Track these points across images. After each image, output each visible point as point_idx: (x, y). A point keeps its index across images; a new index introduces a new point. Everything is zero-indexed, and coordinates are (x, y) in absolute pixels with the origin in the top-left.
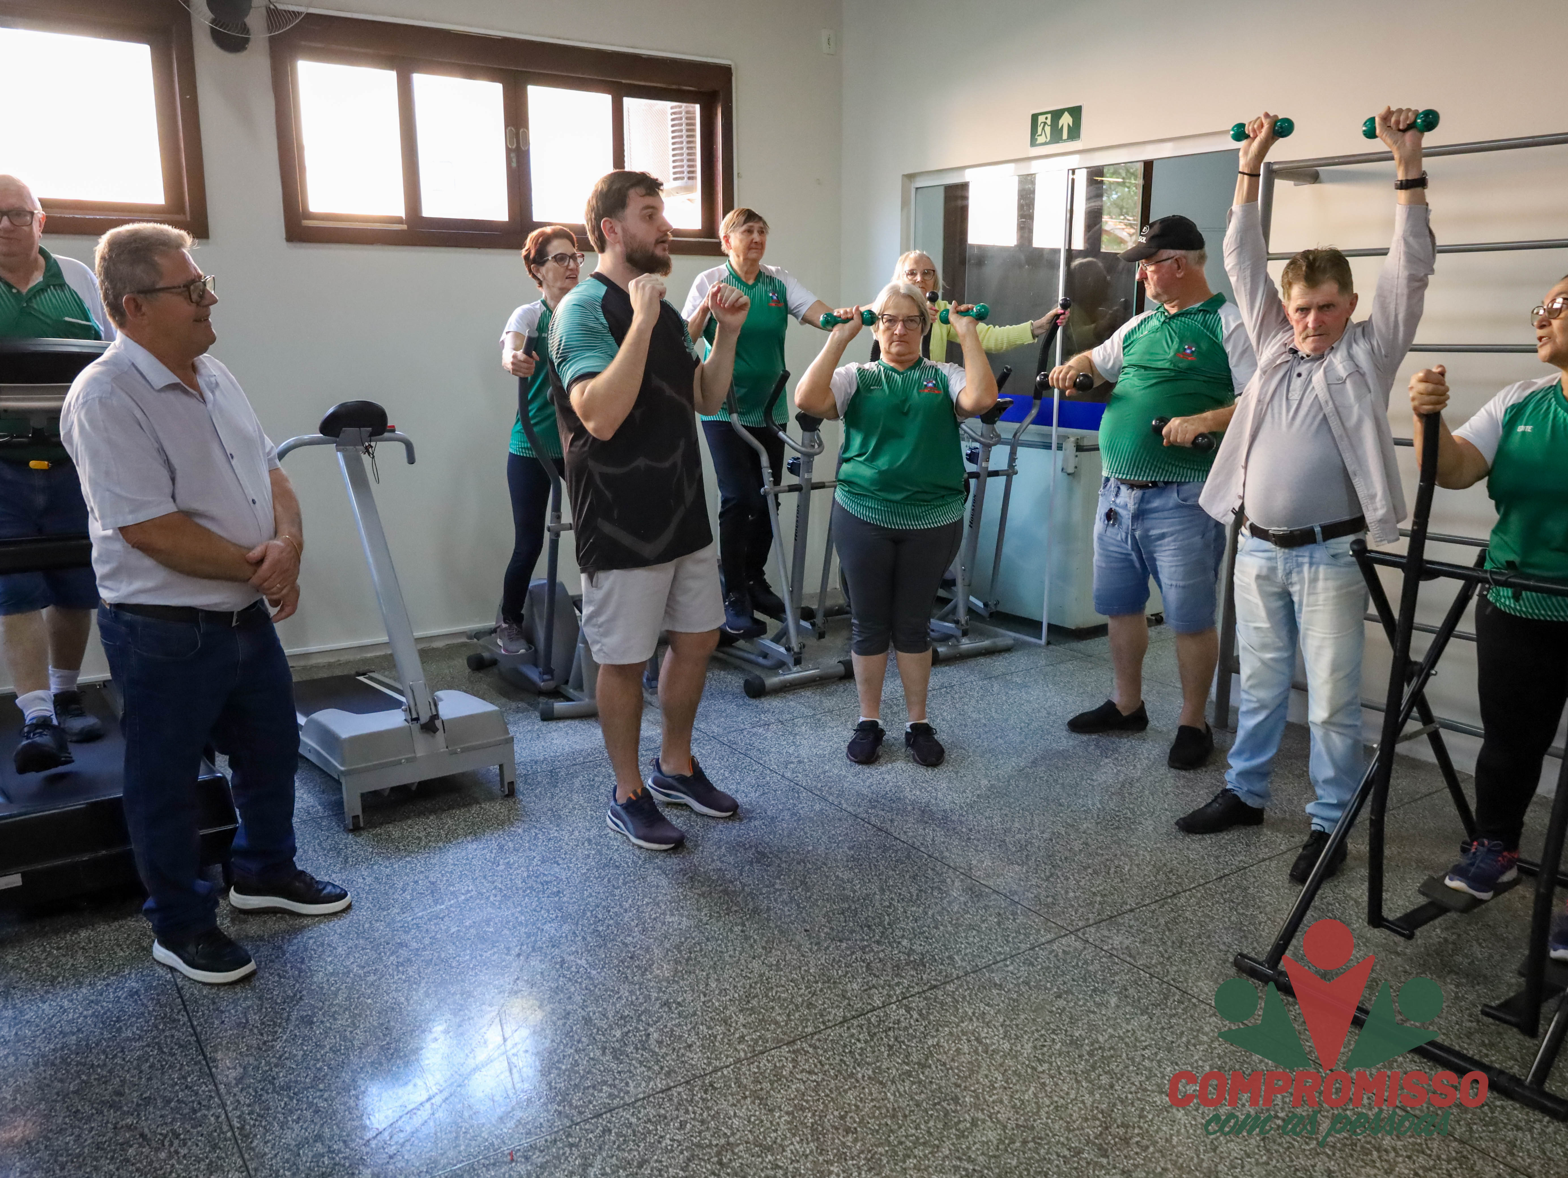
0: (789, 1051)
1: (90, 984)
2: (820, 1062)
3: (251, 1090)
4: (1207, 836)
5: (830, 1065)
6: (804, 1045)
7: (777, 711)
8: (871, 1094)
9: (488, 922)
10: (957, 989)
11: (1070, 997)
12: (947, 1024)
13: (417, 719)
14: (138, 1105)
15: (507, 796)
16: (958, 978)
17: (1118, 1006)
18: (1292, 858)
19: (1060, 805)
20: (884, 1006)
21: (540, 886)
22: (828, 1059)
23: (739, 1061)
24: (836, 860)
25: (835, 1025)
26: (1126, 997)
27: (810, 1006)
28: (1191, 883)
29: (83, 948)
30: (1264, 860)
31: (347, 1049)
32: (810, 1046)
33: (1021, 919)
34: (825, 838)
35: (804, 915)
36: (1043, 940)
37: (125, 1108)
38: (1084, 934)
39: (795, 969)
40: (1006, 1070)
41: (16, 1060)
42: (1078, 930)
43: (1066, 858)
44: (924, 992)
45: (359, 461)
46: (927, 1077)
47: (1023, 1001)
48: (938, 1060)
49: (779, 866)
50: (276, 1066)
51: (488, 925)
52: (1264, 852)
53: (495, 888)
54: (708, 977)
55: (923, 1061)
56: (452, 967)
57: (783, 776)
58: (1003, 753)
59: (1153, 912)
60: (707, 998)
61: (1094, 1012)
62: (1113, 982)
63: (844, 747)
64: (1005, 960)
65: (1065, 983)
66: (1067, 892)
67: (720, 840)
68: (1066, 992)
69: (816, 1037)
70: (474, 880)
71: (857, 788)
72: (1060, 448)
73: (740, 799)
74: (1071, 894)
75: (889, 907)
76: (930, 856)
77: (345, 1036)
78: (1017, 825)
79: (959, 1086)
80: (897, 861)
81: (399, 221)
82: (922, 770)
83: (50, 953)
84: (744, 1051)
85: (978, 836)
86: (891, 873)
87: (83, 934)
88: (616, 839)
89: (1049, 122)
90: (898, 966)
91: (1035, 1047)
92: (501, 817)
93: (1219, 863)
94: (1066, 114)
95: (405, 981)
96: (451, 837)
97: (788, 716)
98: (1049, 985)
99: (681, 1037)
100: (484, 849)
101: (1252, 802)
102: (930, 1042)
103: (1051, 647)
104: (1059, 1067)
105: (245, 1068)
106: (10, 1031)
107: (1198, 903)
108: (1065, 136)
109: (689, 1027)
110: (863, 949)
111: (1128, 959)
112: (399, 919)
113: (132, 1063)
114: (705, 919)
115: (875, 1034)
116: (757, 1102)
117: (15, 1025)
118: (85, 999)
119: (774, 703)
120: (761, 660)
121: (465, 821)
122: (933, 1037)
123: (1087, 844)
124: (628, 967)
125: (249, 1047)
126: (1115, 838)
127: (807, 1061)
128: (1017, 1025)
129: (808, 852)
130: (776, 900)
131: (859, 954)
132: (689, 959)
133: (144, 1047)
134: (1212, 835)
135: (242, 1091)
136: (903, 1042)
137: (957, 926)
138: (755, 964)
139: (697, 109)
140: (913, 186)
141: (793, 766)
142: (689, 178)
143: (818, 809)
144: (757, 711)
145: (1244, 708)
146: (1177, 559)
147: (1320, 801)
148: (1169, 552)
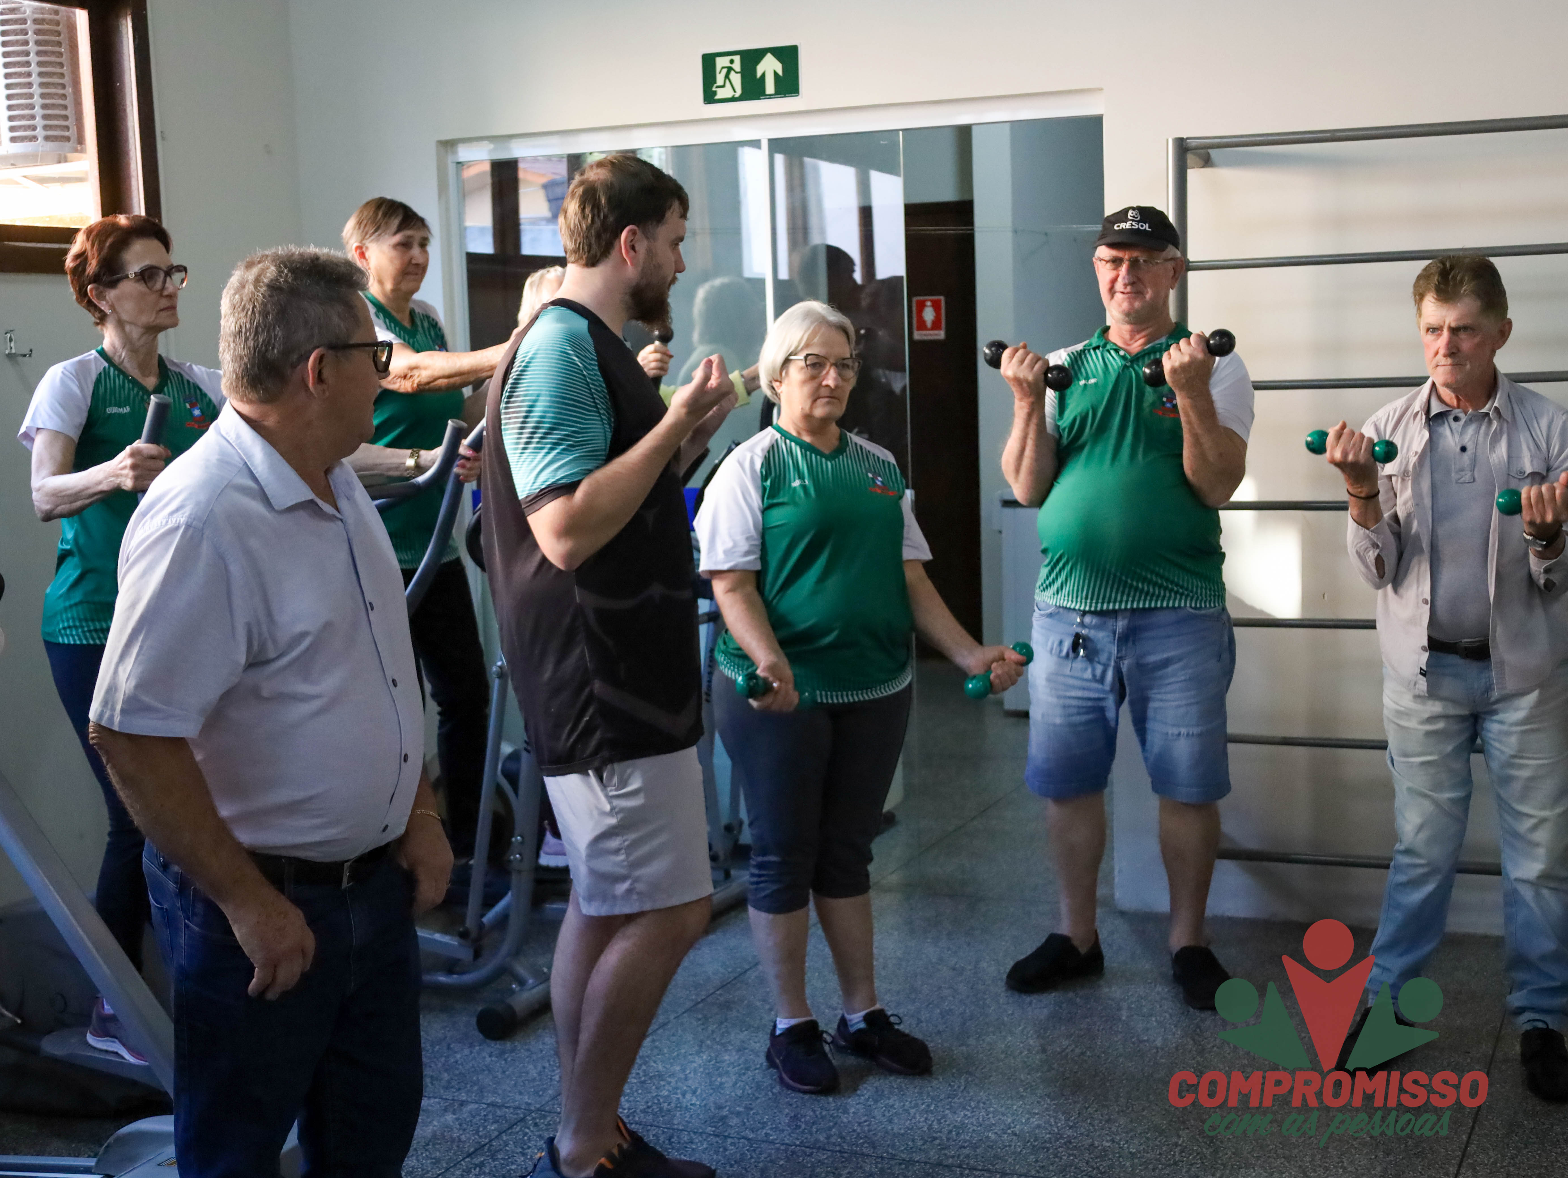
89: (737, 66)
94: (769, 59)
108: (770, 88)
139: (82, 17)
140: (450, 159)
141: (734, 1121)
142: (47, 138)
143: (875, 1170)
144: (543, 1058)
145: (1402, 878)
146: (1188, 694)
147: (1529, 988)
148: (1174, 687)
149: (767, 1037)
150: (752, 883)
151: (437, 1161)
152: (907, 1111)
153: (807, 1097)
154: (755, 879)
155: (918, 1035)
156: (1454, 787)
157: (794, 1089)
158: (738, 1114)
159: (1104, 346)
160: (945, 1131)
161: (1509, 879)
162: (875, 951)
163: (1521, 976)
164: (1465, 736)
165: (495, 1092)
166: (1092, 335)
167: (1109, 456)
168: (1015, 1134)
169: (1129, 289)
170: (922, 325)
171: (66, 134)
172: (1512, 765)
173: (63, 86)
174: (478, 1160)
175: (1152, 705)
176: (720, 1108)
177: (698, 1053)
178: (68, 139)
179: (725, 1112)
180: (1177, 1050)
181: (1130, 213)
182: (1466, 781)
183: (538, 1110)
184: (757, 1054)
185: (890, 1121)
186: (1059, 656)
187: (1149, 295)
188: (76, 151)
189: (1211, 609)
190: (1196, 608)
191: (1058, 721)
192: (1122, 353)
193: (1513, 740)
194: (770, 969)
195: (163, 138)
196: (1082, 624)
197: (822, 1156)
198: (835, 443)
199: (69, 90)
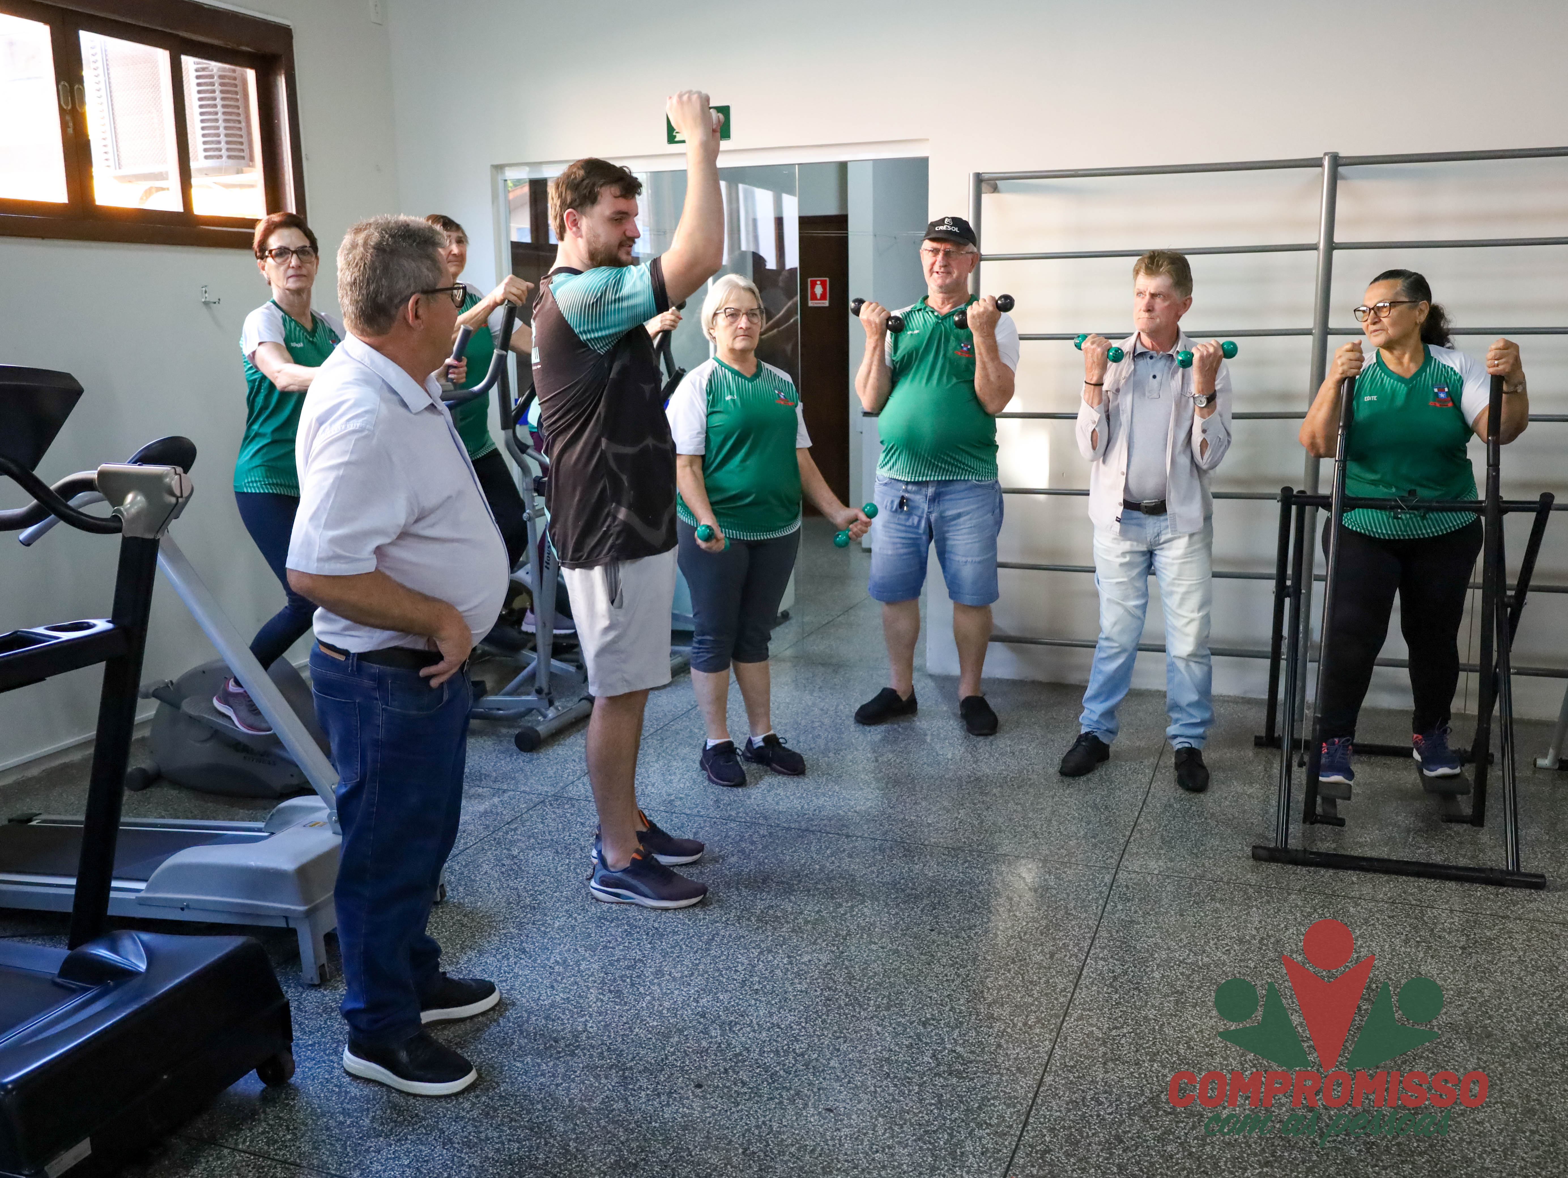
26: (1222, 900)
30: (1150, 783)
52: (1142, 777)
71: (768, 807)
111: (1182, 875)
115: (1111, 984)
139: (251, 75)
140: (500, 178)
141: (678, 803)
142: (229, 157)
143: (766, 833)
144: (557, 763)
145: (1103, 655)
146: (972, 536)
147: (1181, 723)
148: (964, 531)
149: (701, 751)
150: (694, 653)
151: (487, 827)
152: (788, 797)
153: (725, 788)
154: (696, 651)
155: (797, 751)
156: (1138, 597)
157: (717, 784)
158: (681, 799)
159: (925, 309)
160: (812, 809)
161: (1169, 655)
162: (772, 698)
163: (1175, 715)
164: (1145, 565)
165: (525, 784)
166: (917, 301)
167: (924, 381)
168: (855, 812)
169: (942, 269)
170: (814, 297)
171: (242, 154)
172: (1173, 584)
173: (240, 122)
174: (513, 826)
175: (949, 543)
176: (669, 795)
177: (657, 761)
178: (243, 158)
179: (673, 798)
180: (961, 760)
181: (946, 220)
182: (1145, 594)
183: (554, 795)
184: (694, 762)
185: (778, 803)
186: (891, 511)
187: (955, 275)
188: (249, 166)
189: (987, 481)
190: (978, 481)
191: (890, 552)
192: (936, 314)
193: (1175, 569)
194: (706, 708)
195: (307, 159)
196: (906, 491)
197: (733, 825)
198: (753, 370)
199: (243, 125)
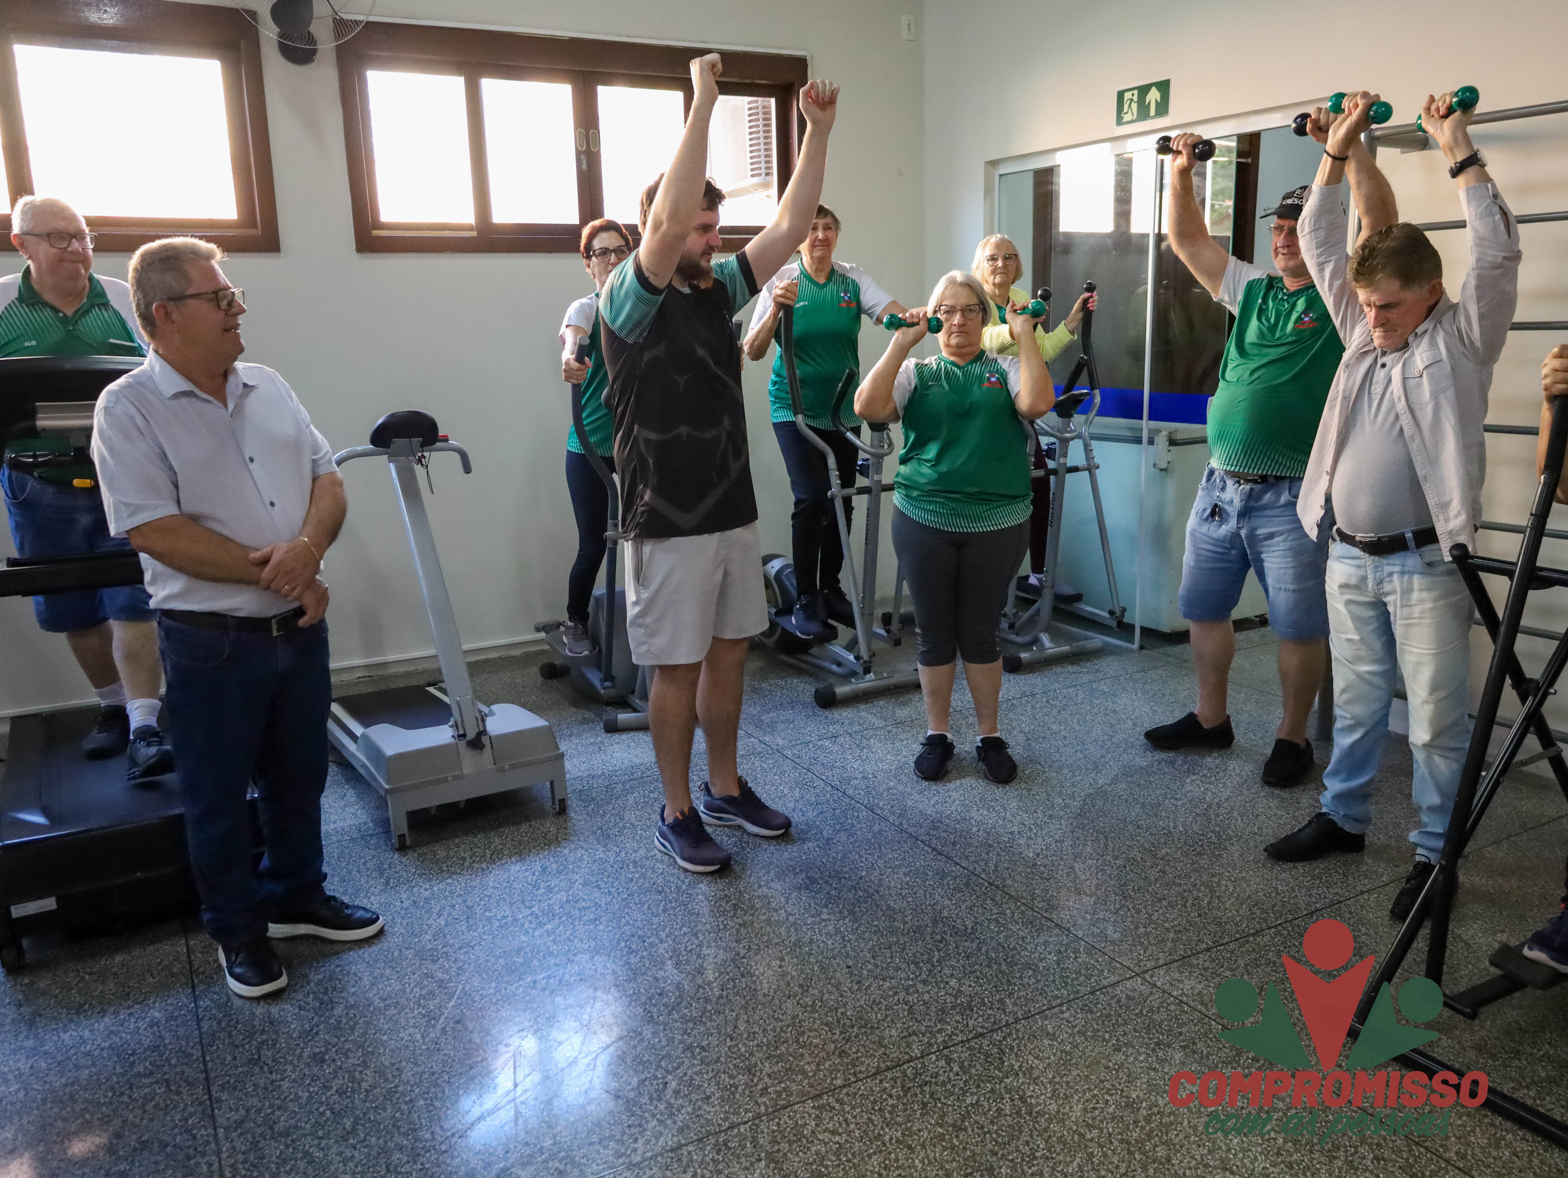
0: (814, 1107)
1: (114, 1013)
2: (846, 1120)
3: (249, 1136)
4: (1299, 865)
5: (857, 1124)
6: (831, 1099)
7: (846, 722)
8: (897, 1160)
9: (518, 951)
10: (1004, 1038)
11: (1130, 1050)
12: (990, 1079)
13: (464, 736)
14: (135, 1149)
15: (559, 813)
16: (1007, 1025)
17: (1183, 1063)
18: (1394, 891)
19: (1139, 827)
20: (922, 1057)
21: (577, 912)
22: (855, 1117)
23: (758, 1116)
24: (889, 888)
25: (868, 1077)
26: (1194, 1052)
27: (842, 1054)
28: (1277, 919)
29: (115, 973)
30: (1362, 893)
31: (353, 1091)
32: (837, 1101)
33: (1083, 958)
34: (881, 863)
35: (848, 949)
36: (1105, 982)
37: (121, 1153)
38: (1152, 977)
39: (831, 1011)
40: (1049, 1137)
41: (27, 1094)
42: (1146, 972)
43: (1139, 888)
44: (968, 1040)
45: (412, 471)
46: (961, 1143)
47: (1076, 1053)
48: (976, 1122)
49: (828, 893)
50: (279, 1109)
51: (518, 955)
52: (1365, 884)
53: (531, 914)
54: (737, 1018)
55: (959, 1123)
56: (474, 1002)
57: (844, 793)
58: (1081, 769)
59: (1232, 952)
60: (734, 1043)
61: (1155, 1070)
62: (1180, 1034)
63: (912, 760)
64: (1061, 1005)
65: (1125, 1034)
66: (1137, 927)
67: (770, 864)
68: (1126, 1045)
69: (844, 1091)
70: (512, 904)
71: (921, 807)
72: (1151, 442)
73: (796, 818)
74: (1142, 930)
75: (941, 941)
76: (990, 884)
77: (354, 1077)
78: (1089, 849)
79: (996, 1154)
80: (954, 889)
81: (469, 228)
82: (993, 787)
83: (83, 978)
84: (765, 1104)
85: (1045, 861)
86: (947, 902)
87: (118, 958)
88: (662, 861)
89: (1135, 98)
90: (942, 1010)
91: (1085, 1110)
92: (550, 836)
93: (1311, 896)
94: (1154, 89)
95: (424, 1016)
96: (495, 857)
97: (857, 728)
98: (1107, 1036)
99: (699, 1087)
100: (527, 870)
101: (1349, 827)
102: (968, 1101)
103: (1144, 652)
104: (1110, 1135)
105: (247, 1111)
106: (26, 1063)
107: (1284, 943)
108: (1152, 112)
109: (711, 1075)
110: (907, 989)
111: (1199, 1007)
112: (430, 946)
113: (137, 1101)
114: (742, 952)
115: (909, 1088)
116: (772, 1165)
117: (33, 1056)
118: (106, 1028)
119: (844, 714)
120: (834, 668)
121: (512, 840)
122: (972, 1094)
123: (1164, 872)
124: (655, 1005)
125: (256, 1086)
126: (1196, 866)
127: (831, 1118)
128: (1067, 1083)
129: (861, 878)
130: (820, 932)
131: (902, 995)
132: (721, 996)
133: (152, 1084)
134: (1305, 863)
135: (240, 1135)
136: (939, 1099)
137: (1012, 964)
138: (789, 1005)
140: (996, 173)
142: (766, 174)
146: (1286, 560)
147: (1423, 829)
148: (1277, 553)
169: (1284, 252)
175: (1265, 565)
181: (1297, 192)
186: (1201, 519)
196: (1219, 499)
